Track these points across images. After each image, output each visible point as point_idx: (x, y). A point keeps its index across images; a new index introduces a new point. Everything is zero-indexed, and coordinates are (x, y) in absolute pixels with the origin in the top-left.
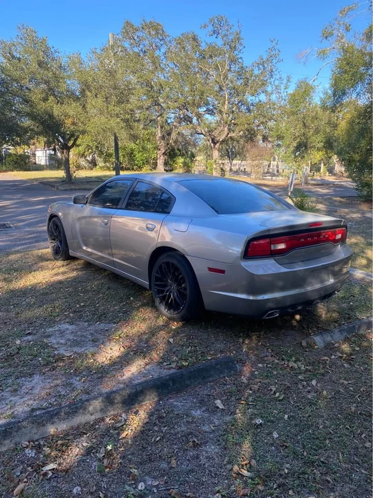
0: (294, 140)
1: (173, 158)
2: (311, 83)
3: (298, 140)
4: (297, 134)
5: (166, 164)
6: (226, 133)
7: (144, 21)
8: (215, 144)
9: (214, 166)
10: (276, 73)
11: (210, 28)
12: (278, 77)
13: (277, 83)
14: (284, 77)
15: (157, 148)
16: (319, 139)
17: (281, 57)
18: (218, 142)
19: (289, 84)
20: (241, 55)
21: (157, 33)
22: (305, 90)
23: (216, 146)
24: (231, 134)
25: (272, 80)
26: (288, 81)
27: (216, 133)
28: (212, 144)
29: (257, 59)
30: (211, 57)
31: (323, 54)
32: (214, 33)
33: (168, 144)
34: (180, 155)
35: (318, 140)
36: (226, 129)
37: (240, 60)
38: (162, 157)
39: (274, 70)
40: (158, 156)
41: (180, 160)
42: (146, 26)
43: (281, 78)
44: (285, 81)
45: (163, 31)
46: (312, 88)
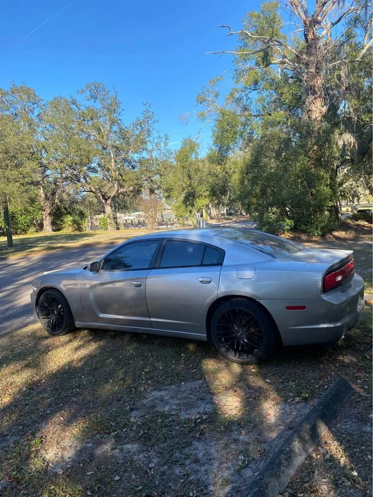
0: (183, 191)
1: (59, 217)
2: (194, 140)
3: (186, 191)
4: (184, 185)
5: (53, 223)
6: (116, 189)
7: (14, 85)
8: (106, 200)
9: (109, 221)
10: (154, 132)
11: (88, 93)
12: (156, 135)
13: (156, 141)
14: (162, 135)
15: (42, 209)
16: (205, 188)
17: (156, 118)
18: (109, 198)
19: (167, 141)
20: (120, 117)
21: (29, 97)
22: (190, 147)
23: (108, 202)
24: (122, 190)
25: (150, 138)
26: (167, 139)
27: (105, 190)
28: (103, 201)
29: (134, 120)
30: (92, 119)
31: (202, 117)
32: (92, 97)
33: (53, 204)
34: (67, 214)
35: (203, 190)
36: (116, 185)
37: (119, 122)
38: (48, 218)
39: (151, 129)
40: (44, 217)
41: (69, 219)
42: (16, 90)
43: (159, 137)
44: (164, 140)
45: (35, 95)
46: (195, 144)
